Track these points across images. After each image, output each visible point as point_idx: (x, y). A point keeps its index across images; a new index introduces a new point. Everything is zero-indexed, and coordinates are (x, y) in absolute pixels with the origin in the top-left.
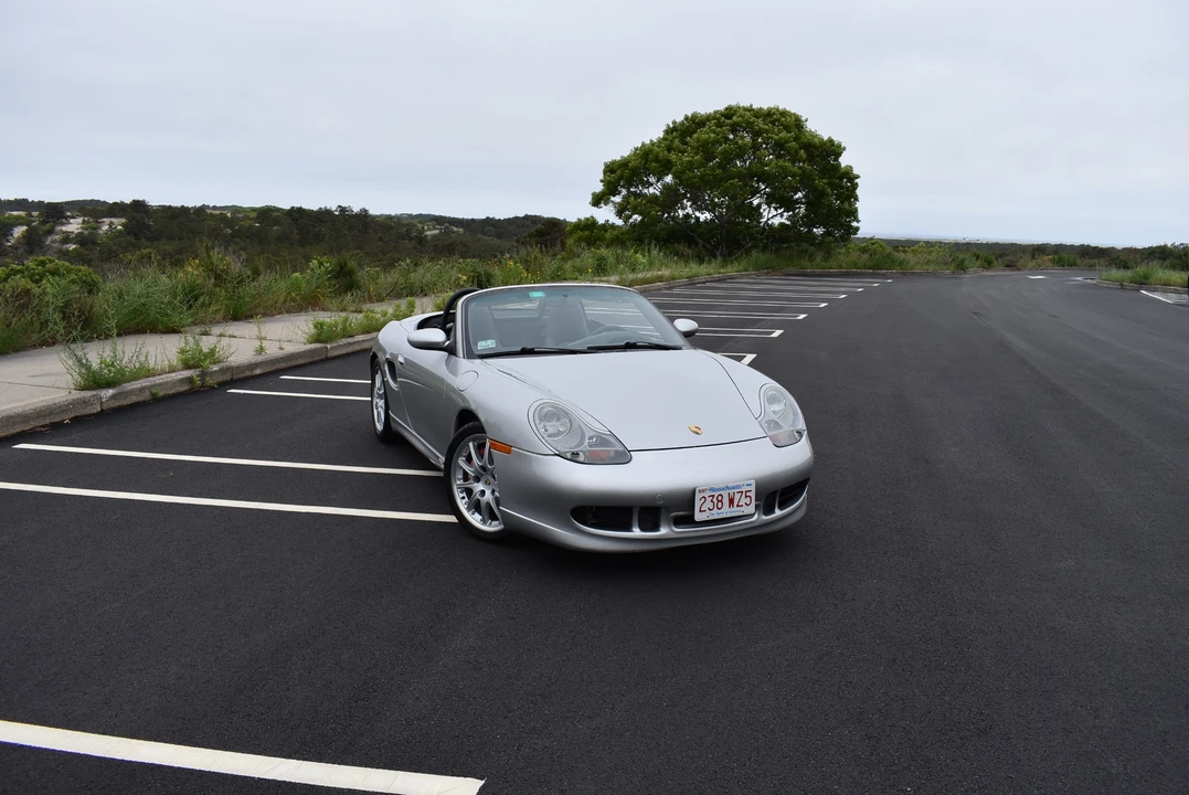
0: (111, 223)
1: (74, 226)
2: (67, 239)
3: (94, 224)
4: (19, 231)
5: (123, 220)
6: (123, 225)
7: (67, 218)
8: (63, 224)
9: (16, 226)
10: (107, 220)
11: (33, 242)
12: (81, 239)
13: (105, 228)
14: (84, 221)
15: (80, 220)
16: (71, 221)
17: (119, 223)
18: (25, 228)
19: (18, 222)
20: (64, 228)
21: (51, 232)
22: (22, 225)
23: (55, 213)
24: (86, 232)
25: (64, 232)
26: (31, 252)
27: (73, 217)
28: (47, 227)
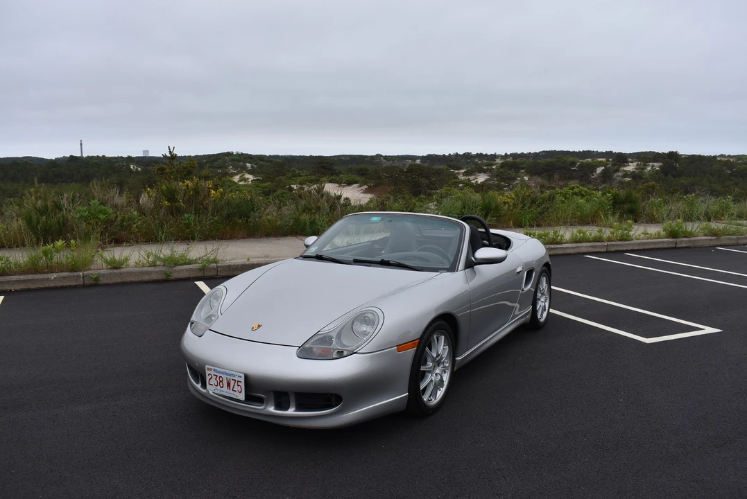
0: (653, 166)
1: (631, 167)
2: (626, 174)
3: (642, 167)
4: (599, 170)
5: (661, 164)
6: (660, 167)
7: (628, 162)
8: (625, 166)
9: (598, 167)
10: (651, 164)
11: (606, 176)
12: (633, 175)
13: (649, 168)
14: (638, 164)
15: (635, 164)
16: (630, 164)
17: (657, 166)
18: (603, 168)
19: (601, 164)
20: (625, 169)
21: (617, 171)
22: (602, 166)
23: (621, 159)
24: (637, 171)
25: (625, 171)
26: (604, 182)
27: (632, 162)
28: (615, 168)
